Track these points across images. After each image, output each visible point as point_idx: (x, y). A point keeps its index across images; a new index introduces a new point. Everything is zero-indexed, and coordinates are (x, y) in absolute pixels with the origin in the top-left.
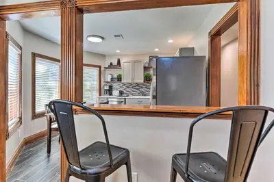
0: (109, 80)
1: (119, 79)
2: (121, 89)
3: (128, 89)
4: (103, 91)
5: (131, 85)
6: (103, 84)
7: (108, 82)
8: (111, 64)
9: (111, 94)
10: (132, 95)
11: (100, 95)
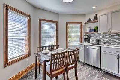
0: (88, 31)
1: (96, 30)
2: (98, 38)
3: (105, 39)
4: (83, 40)
5: (109, 34)
6: (83, 34)
7: (87, 33)
8: (90, 19)
9: (89, 42)
10: (110, 43)
11: (81, 42)
